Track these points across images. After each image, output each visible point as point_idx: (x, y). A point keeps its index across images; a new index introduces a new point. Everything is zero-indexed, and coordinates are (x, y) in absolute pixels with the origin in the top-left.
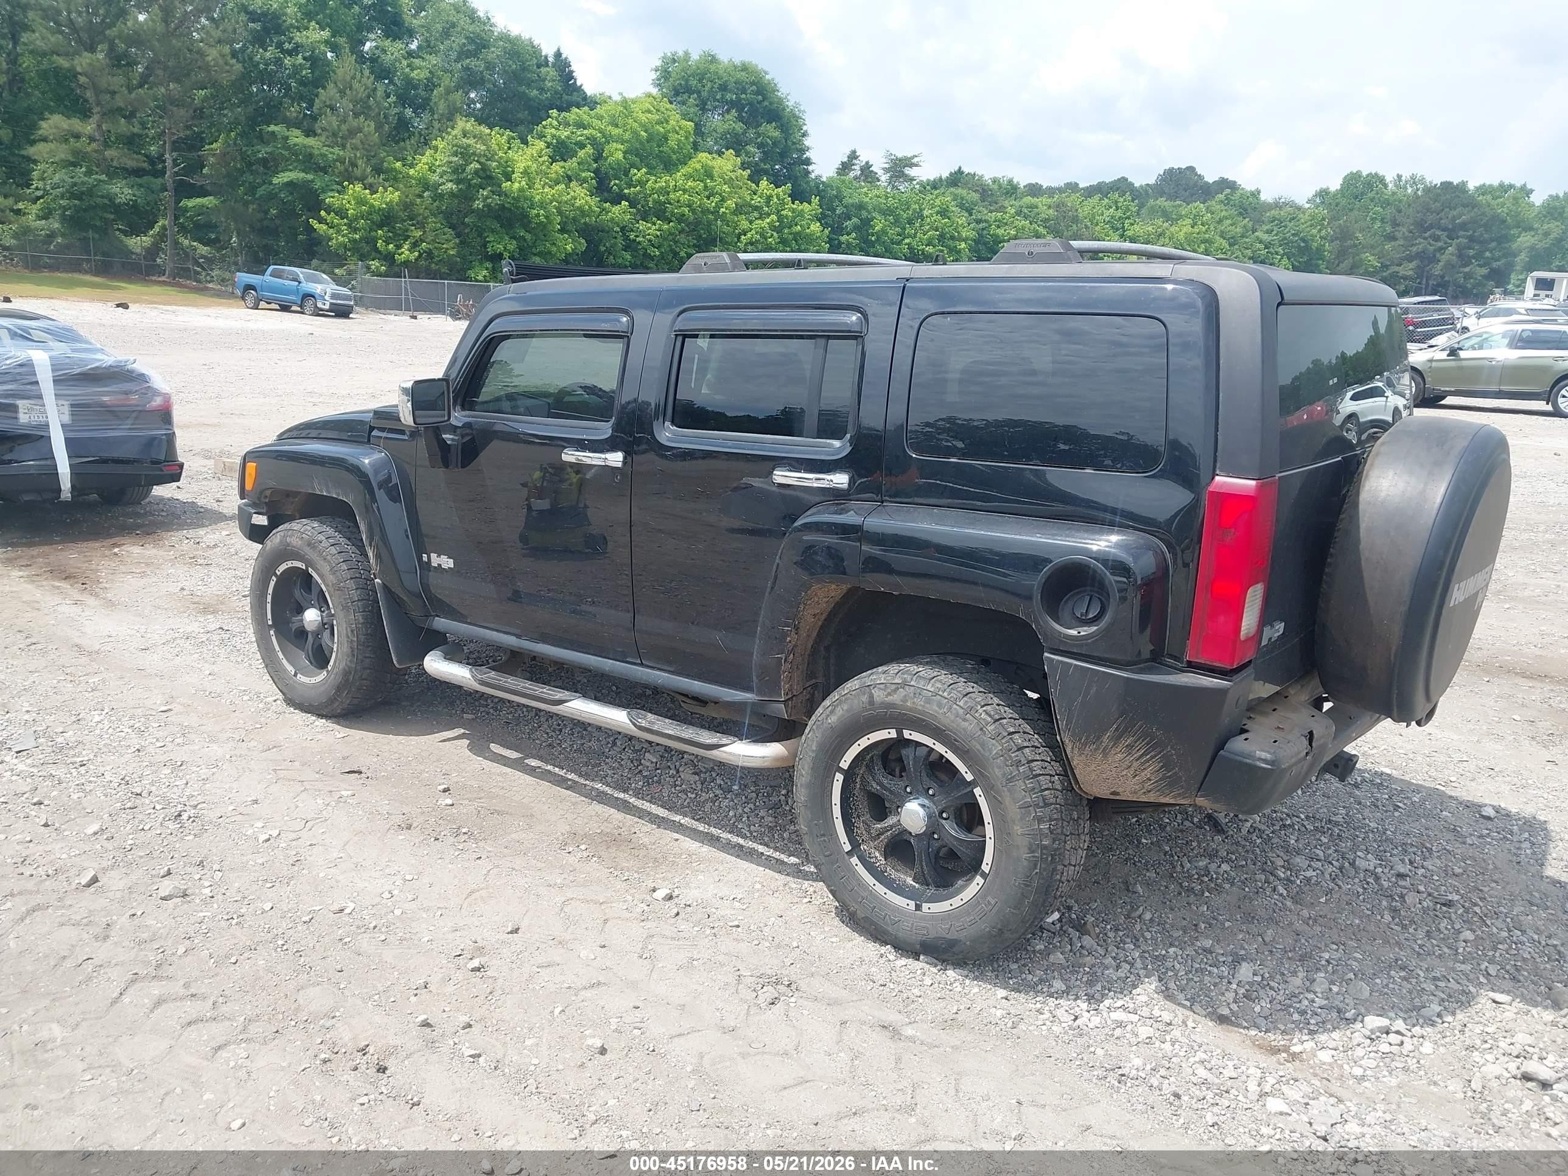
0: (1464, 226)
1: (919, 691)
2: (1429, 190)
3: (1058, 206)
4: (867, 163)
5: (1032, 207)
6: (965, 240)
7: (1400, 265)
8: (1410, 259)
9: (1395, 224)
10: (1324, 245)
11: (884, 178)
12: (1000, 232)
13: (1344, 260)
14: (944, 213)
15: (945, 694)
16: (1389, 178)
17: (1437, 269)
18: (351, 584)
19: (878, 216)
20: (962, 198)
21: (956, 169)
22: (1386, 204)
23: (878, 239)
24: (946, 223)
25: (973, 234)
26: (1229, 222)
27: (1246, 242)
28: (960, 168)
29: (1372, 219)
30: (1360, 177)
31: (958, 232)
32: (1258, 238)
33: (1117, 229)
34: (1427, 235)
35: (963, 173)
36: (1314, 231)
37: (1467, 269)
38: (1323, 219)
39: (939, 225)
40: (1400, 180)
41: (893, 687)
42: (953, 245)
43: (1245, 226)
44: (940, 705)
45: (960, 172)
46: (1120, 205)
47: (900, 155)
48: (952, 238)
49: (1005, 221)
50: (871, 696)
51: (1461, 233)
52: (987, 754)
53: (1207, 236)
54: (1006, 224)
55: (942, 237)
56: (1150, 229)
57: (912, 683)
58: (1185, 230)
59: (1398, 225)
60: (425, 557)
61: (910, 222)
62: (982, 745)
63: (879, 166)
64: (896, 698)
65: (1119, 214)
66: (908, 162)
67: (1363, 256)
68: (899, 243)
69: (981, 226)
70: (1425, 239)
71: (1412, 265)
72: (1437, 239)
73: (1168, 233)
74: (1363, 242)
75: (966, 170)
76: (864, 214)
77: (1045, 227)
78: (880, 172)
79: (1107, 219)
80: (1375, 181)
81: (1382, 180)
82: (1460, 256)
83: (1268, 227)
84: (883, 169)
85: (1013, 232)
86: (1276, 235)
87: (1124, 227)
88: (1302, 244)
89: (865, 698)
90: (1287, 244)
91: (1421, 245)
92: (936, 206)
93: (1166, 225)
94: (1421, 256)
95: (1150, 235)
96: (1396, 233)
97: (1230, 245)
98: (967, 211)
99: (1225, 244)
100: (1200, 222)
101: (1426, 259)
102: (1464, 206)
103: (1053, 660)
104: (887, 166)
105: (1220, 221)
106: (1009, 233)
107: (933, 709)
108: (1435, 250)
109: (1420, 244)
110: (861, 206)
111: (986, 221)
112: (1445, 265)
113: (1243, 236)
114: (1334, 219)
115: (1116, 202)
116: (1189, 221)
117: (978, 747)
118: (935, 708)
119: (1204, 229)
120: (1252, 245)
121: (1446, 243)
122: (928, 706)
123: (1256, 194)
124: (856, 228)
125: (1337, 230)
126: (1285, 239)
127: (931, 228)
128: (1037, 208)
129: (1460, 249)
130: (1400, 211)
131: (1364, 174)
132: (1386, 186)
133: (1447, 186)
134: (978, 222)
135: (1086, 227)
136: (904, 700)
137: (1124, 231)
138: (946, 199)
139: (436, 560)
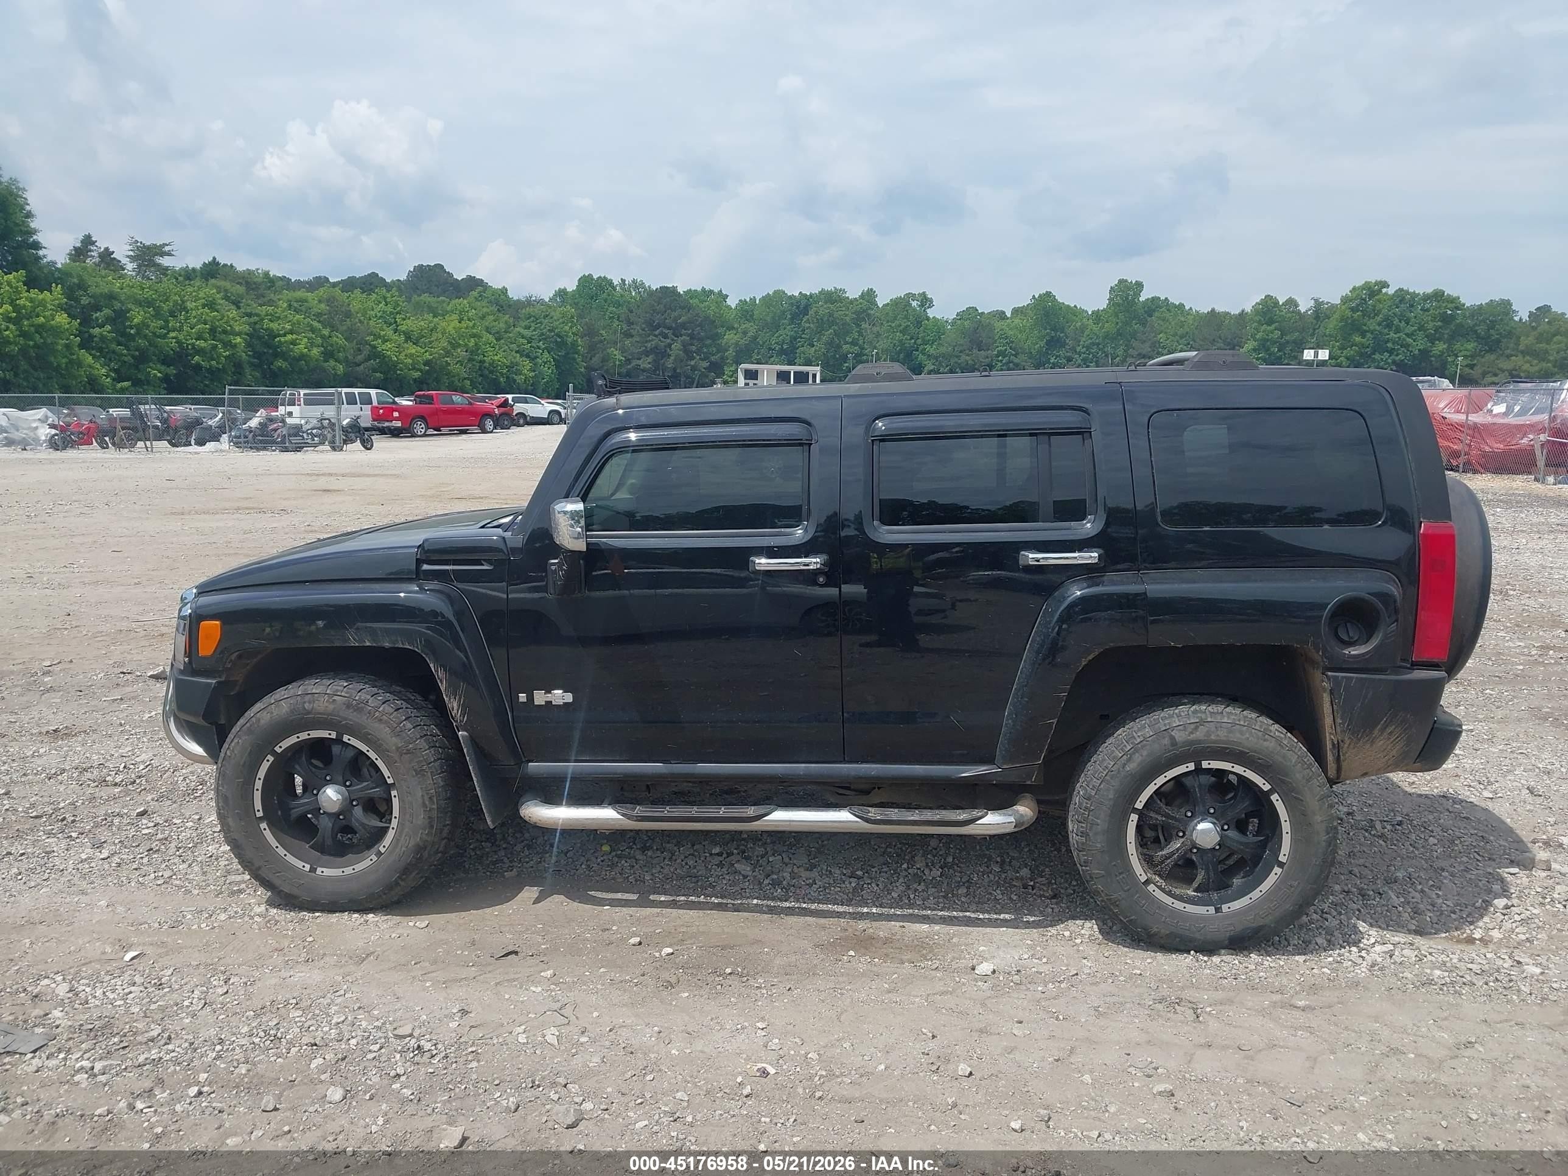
0: (683, 326)
1: (1219, 725)
2: (651, 293)
3: (330, 301)
4: (107, 249)
5: (303, 301)
6: (239, 334)
7: (640, 359)
8: (647, 353)
9: (630, 323)
10: (577, 341)
11: (130, 266)
12: (274, 326)
13: (595, 354)
14: (211, 305)
15: (1242, 723)
16: (616, 282)
17: (670, 363)
18: (422, 743)
19: (133, 307)
20: (226, 291)
21: (211, 259)
22: (618, 305)
23: (138, 333)
24: (215, 317)
25: (247, 328)
26: (491, 317)
27: (509, 337)
28: (214, 258)
29: (610, 318)
30: (592, 279)
31: (230, 326)
32: (520, 333)
33: (391, 324)
34: (657, 333)
35: (218, 264)
36: (567, 328)
37: (693, 363)
38: (572, 317)
39: (207, 318)
40: (625, 285)
41: (1193, 726)
42: (226, 339)
43: (506, 322)
44: (1242, 733)
45: (214, 262)
46: (388, 300)
47: (148, 243)
48: (225, 332)
49: (277, 315)
50: (1172, 738)
51: (683, 331)
52: (1289, 764)
53: (475, 331)
54: (279, 318)
55: (213, 331)
56: (422, 323)
57: (1209, 720)
58: (452, 324)
59: (633, 324)
60: (523, 697)
61: (172, 314)
62: (1284, 757)
63: (122, 252)
64: (1199, 735)
65: (389, 309)
66: (161, 250)
67: (609, 351)
68: (164, 336)
69: (252, 320)
70: (656, 336)
71: (650, 359)
72: (666, 337)
73: (440, 328)
74: (607, 338)
75: (222, 261)
76: (117, 306)
77: (319, 322)
78: (124, 261)
79: (379, 315)
80: (604, 284)
81: (610, 282)
82: (686, 351)
83: (526, 323)
84: (128, 256)
85: (288, 327)
86: (535, 330)
87: (396, 322)
88: (559, 340)
89: (1166, 741)
90: (545, 339)
91: (654, 342)
92: (200, 299)
93: (436, 320)
94: (654, 350)
95: (422, 330)
96: (632, 331)
97: (498, 339)
98: (234, 303)
99: (491, 338)
100: (466, 318)
101: (661, 354)
102: (683, 308)
103: (1338, 677)
104: (131, 253)
105: (483, 318)
106: (283, 327)
107: (1236, 737)
108: (665, 346)
109: (652, 340)
110: (111, 297)
111: (257, 315)
112: (675, 360)
113: (506, 332)
114: (581, 316)
115: (385, 298)
116: (455, 317)
117: (1280, 759)
118: (1238, 735)
119: (471, 324)
120: (515, 340)
121: (673, 340)
122: (1231, 735)
123: (504, 291)
124: (109, 320)
125: (585, 327)
126: (543, 334)
127: (199, 322)
128: (306, 302)
129: (685, 345)
130: (631, 312)
131: (595, 277)
132: (614, 288)
133: (664, 289)
134: (250, 315)
135: (360, 321)
136: (1208, 734)
137: (397, 326)
138: (209, 291)
139: (540, 697)
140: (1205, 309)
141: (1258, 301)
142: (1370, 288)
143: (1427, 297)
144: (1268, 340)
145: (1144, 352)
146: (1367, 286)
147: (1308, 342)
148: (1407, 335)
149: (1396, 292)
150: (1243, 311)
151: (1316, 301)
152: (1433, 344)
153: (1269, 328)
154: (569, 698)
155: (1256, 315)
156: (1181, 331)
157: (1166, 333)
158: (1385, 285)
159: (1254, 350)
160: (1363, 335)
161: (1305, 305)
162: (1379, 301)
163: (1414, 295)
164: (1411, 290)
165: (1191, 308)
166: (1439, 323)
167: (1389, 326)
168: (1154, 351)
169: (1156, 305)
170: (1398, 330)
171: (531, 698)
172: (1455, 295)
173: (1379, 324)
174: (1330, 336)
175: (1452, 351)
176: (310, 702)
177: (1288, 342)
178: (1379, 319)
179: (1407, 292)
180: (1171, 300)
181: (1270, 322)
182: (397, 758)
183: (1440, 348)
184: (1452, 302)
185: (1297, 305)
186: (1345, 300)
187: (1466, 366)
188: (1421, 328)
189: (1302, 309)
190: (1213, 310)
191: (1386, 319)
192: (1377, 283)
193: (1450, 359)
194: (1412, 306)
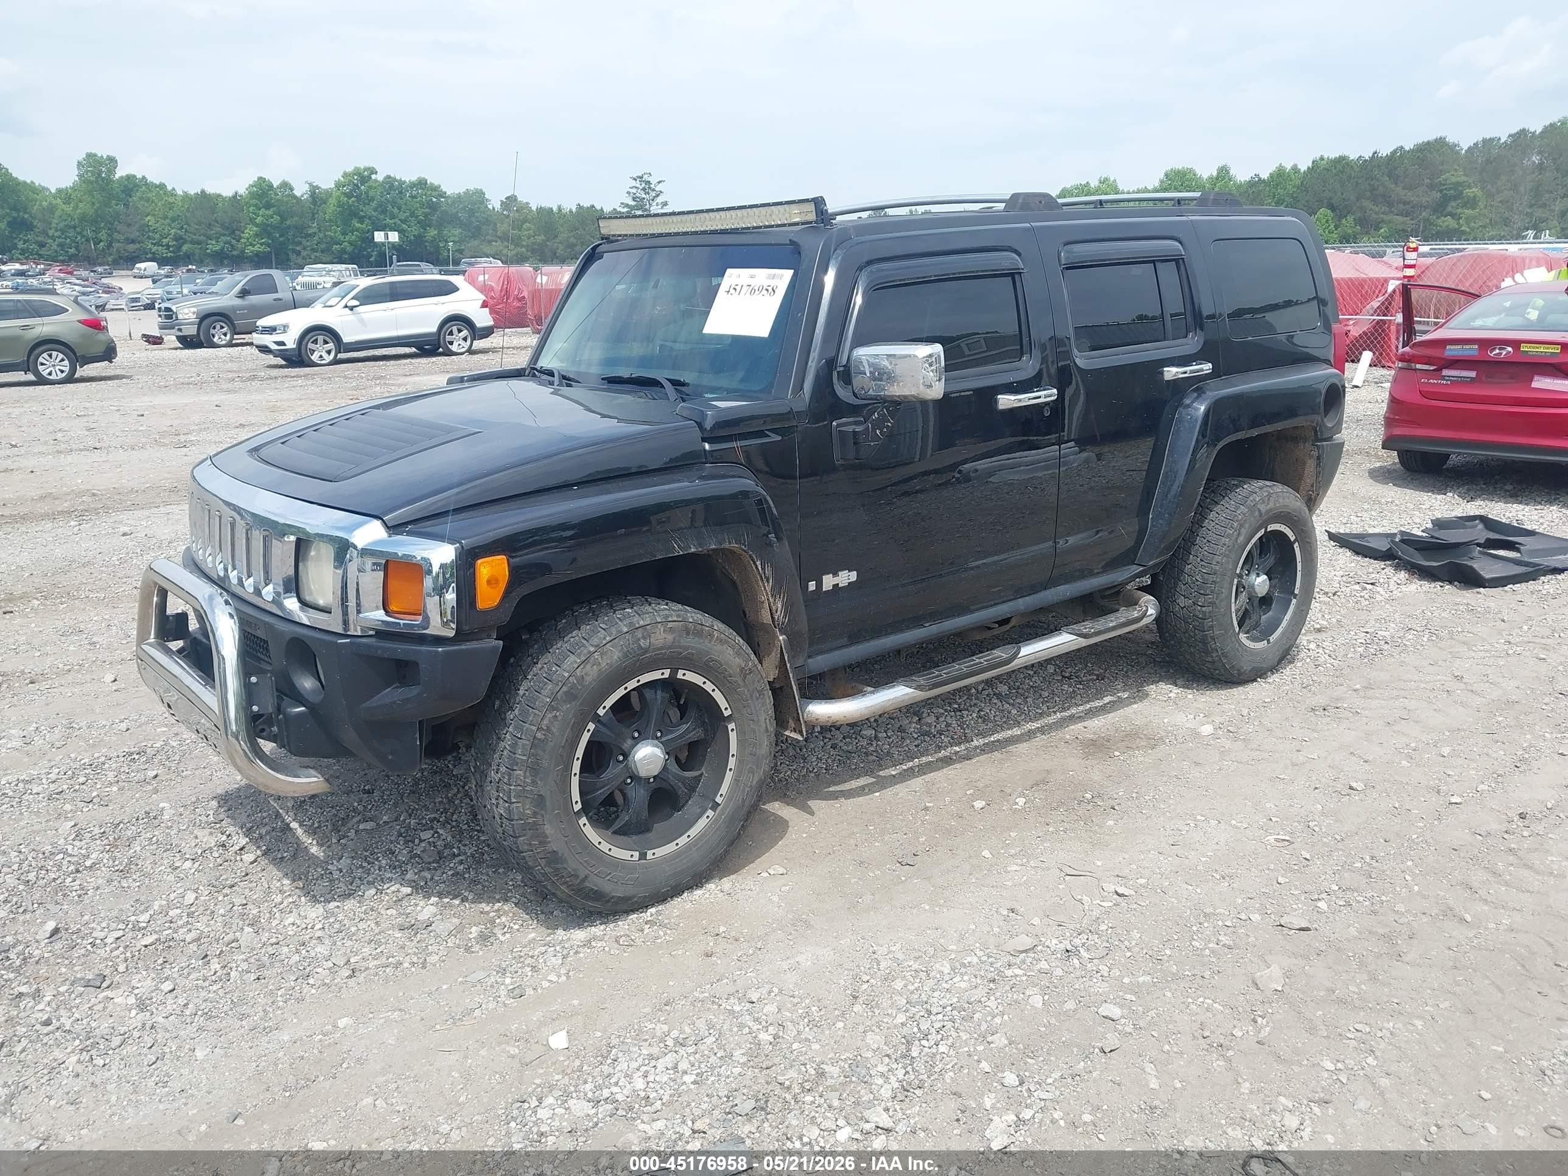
1: (1277, 494)
15: (1284, 490)
41: (1266, 498)
44: (1287, 498)
57: (1271, 491)
60: (813, 586)
64: (1271, 505)
89: (1256, 514)
107: (1286, 501)
139: (828, 582)
140: (193, 190)
141: (251, 183)
142: (360, 174)
143: (413, 185)
144: (268, 225)
145: (132, 236)
146: (357, 172)
147: (309, 227)
148: (401, 220)
149: (385, 178)
150: (236, 193)
151: (311, 185)
152: (425, 229)
153: (267, 212)
154: (853, 576)
155: (251, 199)
156: (170, 214)
157: (153, 215)
158: (373, 171)
159: (256, 235)
160: (361, 221)
161: (301, 190)
162: (370, 187)
163: (401, 183)
164: (398, 178)
165: (174, 189)
166: (427, 210)
167: (384, 212)
168: (144, 236)
169: (131, 185)
170: (393, 217)
171: (819, 584)
172: (436, 183)
173: (375, 210)
174: (330, 220)
175: (443, 237)
176: (644, 638)
177: (289, 227)
178: (374, 204)
179: (395, 180)
180: (150, 179)
181: (268, 206)
182: (740, 682)
183: (432, 234)
184: (435, 190)
185: (292, 189)
186: (338, 185)
187: (456, 251)
188: (412, 215)
189: (298, 193)
190: (203, 191)
191: (380, 205)
192: (365, 169)
193: (441, 245)
194: (401, 192)
